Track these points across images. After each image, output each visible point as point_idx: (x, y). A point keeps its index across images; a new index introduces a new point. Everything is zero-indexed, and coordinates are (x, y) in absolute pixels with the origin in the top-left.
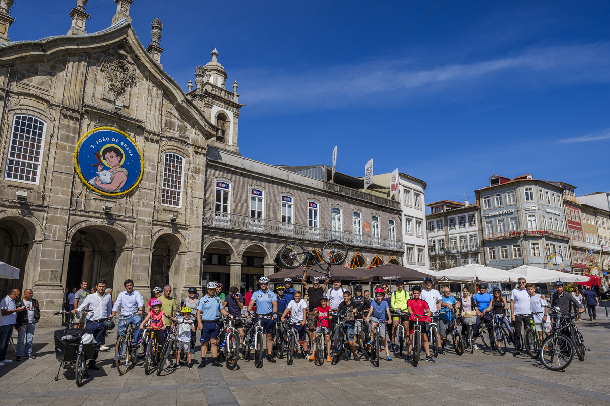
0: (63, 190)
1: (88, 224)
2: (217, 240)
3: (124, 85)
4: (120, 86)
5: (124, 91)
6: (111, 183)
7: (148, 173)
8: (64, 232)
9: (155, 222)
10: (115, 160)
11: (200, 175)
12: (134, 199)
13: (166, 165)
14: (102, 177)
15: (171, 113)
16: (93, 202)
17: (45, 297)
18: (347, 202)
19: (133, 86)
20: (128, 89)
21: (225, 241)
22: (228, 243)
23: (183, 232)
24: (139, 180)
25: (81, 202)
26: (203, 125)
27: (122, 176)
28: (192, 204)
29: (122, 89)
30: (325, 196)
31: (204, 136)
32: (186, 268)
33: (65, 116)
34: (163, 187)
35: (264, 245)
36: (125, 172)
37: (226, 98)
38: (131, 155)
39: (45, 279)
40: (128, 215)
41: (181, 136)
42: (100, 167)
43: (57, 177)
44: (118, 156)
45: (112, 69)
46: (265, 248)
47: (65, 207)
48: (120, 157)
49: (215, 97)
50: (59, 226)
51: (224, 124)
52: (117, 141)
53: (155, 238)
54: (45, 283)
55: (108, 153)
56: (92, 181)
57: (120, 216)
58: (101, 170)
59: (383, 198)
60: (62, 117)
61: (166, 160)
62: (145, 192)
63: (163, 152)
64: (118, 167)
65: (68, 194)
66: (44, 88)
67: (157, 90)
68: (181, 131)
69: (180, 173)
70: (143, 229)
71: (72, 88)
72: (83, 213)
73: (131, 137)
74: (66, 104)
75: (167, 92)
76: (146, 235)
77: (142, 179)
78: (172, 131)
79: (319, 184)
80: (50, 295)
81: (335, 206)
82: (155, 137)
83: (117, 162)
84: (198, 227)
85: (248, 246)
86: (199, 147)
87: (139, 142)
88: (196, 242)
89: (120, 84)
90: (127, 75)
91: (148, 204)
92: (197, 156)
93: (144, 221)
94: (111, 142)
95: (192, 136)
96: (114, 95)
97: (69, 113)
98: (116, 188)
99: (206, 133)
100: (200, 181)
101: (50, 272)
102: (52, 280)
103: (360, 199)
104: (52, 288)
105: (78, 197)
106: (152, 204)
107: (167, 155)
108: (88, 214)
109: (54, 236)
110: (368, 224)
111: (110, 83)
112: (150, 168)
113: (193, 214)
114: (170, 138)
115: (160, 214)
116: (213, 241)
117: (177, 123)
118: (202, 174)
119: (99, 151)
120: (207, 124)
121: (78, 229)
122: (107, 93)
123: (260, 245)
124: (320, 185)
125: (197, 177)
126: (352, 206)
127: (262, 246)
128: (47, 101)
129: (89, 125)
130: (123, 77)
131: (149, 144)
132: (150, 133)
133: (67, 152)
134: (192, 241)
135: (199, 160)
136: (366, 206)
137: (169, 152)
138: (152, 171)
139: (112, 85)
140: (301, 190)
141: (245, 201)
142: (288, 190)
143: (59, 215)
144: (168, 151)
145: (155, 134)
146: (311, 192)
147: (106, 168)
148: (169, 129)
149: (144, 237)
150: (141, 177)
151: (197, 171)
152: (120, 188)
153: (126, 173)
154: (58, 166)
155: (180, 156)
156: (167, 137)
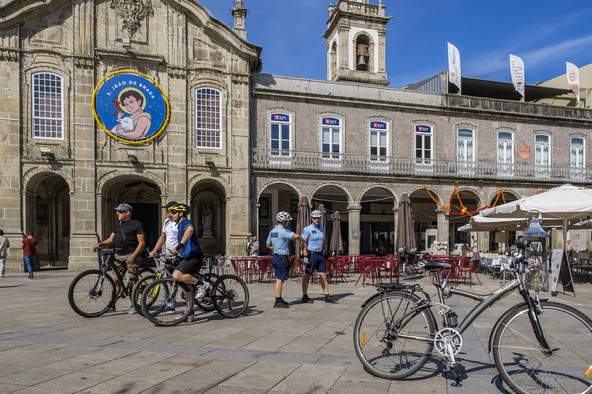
0: (86, 143)
1: (117, 174)
2: (275, 182)
3: (137, 19)
4: (133, 20)
5: (140, 25)
6: (134, 130)
7: (176, 115)
8: (92, 184)
9: (190, 168)
10: (136, 105)
11: (243, 108)
12: (164, 144)
13: (199, 102)
14: (124, 125)
15: (200, 41)
16: (118, 152)
17: (81, 244)
18: (486, 119)
19: (150, 17)
20: (143, 22)
21: (287, 183)
22: (291, 185)
23: (225, 176)
24: (165, 124)
25: (107, 153)
26: (238, 46)
27: (146, 121)
28: (234, 144)
29: (136, 23)
30: (445, 115)
31: (243, 60)
32: (232, 215)
33: (78, 66)
34: (197, 128)
35: (343, 185)
36: (148, 116)
37: (367, 14)
38: (153, 97)
39: (81, 228)
40: (157, 162)
41: (215, 66)
42: (120, 115)
43: (79, 130)
44: (138, 100)
45: (121, 3)
46: (344, 189)
47: (90, 160)
48: (140, 101)
49: (351, 16)
50: (87, 178)
51: (367, 49)
52: (135, 83)
53: (191, 185)
54: (80, 232)
55: (126, 98)
56: (114, 130)
57: (148, 164)
58: (122, 118)
59: (559, 107)
60: (76, 68)
61: (199, 96)
62: (174, 136)
63: (194, 88)
64: (140, 112)
65: (91, 146)
66: (56, 41)
67: (178, 16)
68: (215, 59)
69: (218, 109)
70: (176, 176)
71: (81, 35)
72: (109, 164)
73: (151, 76)
74: (77, 53)
75: (190, 15)
76: (179, 182)
77: (169, 122)
78: (203, 62)
79: (435, 100)
80: (85, 243)
81: (463, 127)
82: (181, 72)
83: (138, 107)
84: (244, 169)
85: (320, 187)
86: (237, 75)
87: (163, 80)
88: (242, 186)
89: (132, 18)
90: (139, 6)
91: (179, 148)
92: (236, 85)
93: (176, 167)
94: (128, 85)
95: (228, 63)
96: (129, 32)
97: (82, 62)
98: (140, 135)
99: (245, 56)
100: (243, 115)
101: (84, 222)
102: (87, 229)
103: (512, 112)
104: (87, 236)
105: (103, 148)
106: (183, 148)
107: (199, 91)
108: (114, 164)
109: (84, 188)
110: (527, 147)
111: (122, 20)
112: (178, 108)
113: (236, 155)
114: (200, 70)
115: (195, 158)
116: (271, 184)
117: (208, 50)
118: (245, 107)
119: (116, 98)
120: (243, 44)
121: (107, 180)
122: (121, 33)
123: (338, 185)
124: (437, 100)
125: (238, 112)
126: (495, 124)
127: (340, 186)
128: (59, 54)
129: (105, 72)
130: (135, 9)
131: (174, 81)
132: (174, 68)
133: (85, 104)
134: (237, 186)
135: (240, 91)
136: (524, 122)
137: (201, 87)
138: (181, 111)
139: (125, 22)
140: (402, 110)
141: (314, 134)
142: (379, 113)
143: (85, 168)
144: (199, 86)
145: (179, 69)
146: (418, 112)
147: (126, 115)
148: (199, 59)
149: (178, 184)
150: (167, 119)
151: (238, 105)
152: (145, 135)
153: (150, 117)
154: (78, 119)
155: (216, 90)
156: (196, 70)
